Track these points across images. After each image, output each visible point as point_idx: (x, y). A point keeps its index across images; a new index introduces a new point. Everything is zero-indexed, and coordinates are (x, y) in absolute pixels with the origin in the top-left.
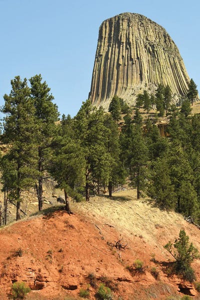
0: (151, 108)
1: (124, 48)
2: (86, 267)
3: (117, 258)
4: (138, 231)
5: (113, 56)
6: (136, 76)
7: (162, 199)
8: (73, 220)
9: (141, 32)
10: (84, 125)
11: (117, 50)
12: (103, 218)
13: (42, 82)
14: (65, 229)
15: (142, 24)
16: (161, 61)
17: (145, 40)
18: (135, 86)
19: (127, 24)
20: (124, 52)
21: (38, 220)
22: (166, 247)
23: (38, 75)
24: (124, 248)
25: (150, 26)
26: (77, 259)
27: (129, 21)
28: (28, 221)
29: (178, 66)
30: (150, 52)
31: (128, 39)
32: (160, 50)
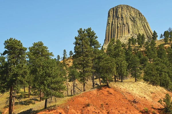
0: (136, 44)
1: (120, 20)
2: (120, 111)
3: (135, 107)
4: (143, 95)
5: (115, 23)
6: (126, 31)
7: (153, 80)
8: (111, 91)
9: (128, 12)
10: (112, 49)
11: (117, 21)
12: (125, 89)
13: (92, 31)
14: (108, 95)
15: (128, 9)
16: (138, 24)
17: (130, 16)
18: (126, 35)
19: (121, 9)
20: (120, 21)
21: (94, 91)
22: (159, 102)
23: (90, 28)
24: (137, 103)
25: (132, 10)
26: (116, 108)
27: (122, 8)
28: (89, 91)
29: (146, 26)
30: (132, 21)
31: (122, 16)
32: (137, 20)
